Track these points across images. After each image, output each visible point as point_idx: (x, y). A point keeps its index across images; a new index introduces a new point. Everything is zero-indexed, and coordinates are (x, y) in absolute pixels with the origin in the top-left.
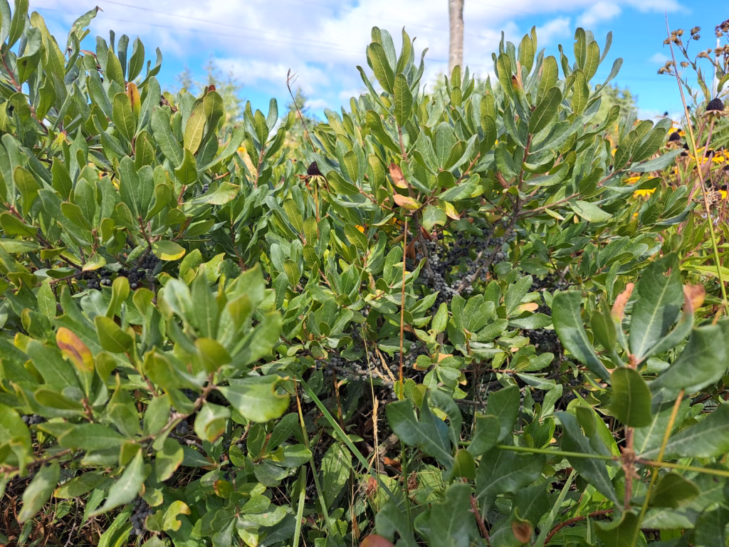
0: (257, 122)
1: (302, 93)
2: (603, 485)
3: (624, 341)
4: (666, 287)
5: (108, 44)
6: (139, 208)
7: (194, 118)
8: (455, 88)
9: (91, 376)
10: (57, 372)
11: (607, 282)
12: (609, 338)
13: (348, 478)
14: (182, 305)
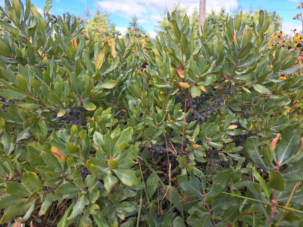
0: (121, 44)
1: (136, 17)
2: (262, 209)
3: (275, 157)
4: (294, 136)
5: (63, 18)
6: (79, 91)
7: (100, 55)
8: (205, 31)
9: (64, 163)
10: (52, 162)
11: (266, 117)
12: (269, 158)
13: (157, 188)
14: (100, 142)
